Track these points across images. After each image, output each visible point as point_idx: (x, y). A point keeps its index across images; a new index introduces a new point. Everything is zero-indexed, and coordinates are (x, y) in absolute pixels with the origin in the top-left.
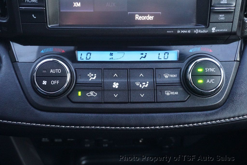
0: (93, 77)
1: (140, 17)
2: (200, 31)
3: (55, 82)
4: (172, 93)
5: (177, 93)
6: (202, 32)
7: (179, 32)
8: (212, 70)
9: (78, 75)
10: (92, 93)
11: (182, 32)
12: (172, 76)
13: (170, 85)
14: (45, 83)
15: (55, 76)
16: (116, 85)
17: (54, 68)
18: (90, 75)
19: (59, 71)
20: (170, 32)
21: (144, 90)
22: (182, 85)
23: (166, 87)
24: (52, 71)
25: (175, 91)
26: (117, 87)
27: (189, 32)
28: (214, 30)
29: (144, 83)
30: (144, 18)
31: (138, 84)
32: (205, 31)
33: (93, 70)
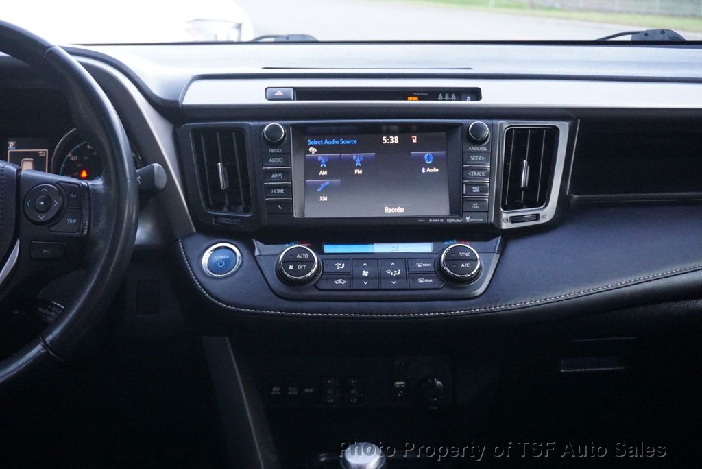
0: (341, 266)
1: (390, 209)
2: (454, 221)
3: (301, 267)
4: (426, 281)
5: (431, 281)
6: (455, 221)
7: (431, 221)
8: (467, 254)
9: (325, 265)
10: (340, 281)
11: (434, 221)
12: (425, 265)
13: (424, 273)
14: (291, 267)
15: (302, 261)
16: (365, 273)
17: (300, 254)
18: (338, 264)
19: (306, 256)
20: (421, 221)
21: (396, 278)
22: (436, 273)
23: (419, 275)
24: (298, 256)
25: (429, 278)
26: (367, 275)
27: (442, 221)
28: (468, 219)
29: (395, 272)
30: (394, 210)
31: (389, 272)
32: (458, 221)
33: (341, 261)
